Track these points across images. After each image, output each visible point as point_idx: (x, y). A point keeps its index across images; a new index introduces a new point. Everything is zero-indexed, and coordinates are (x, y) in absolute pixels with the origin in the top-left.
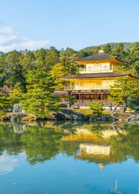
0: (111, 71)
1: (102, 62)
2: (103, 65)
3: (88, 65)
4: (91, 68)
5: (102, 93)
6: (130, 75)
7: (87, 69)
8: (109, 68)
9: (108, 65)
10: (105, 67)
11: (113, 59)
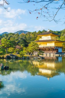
0: (51, 39)
1: (48, 35)
2: (48, 36)
3: (42, 37)
4: (44, 38)
6: (57, 40)
8: (50, 38)
9: (50, 36)
10: (49, 37)
11: (51, 34)
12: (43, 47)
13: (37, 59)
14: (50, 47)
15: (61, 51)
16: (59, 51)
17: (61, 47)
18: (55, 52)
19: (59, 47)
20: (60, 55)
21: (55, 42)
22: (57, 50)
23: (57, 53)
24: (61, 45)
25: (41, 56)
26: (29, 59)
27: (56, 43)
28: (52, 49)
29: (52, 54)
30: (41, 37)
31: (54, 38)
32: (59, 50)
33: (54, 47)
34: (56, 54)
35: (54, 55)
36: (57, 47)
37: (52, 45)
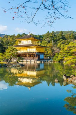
0: (32, 44)
1: (28, 40)
2: (29, 41)
3: (22, 41)
4: (24, 42)
5: (27, 54)
6: (38, 45)
7: (22, 43)
9: (31, 41)
10: (29, 42)
11: (32, 38)
12: (23, 53)
13: (16, 66)
14: (31, 53)
15: (43, 58)
16: (41, 58)
17: (42, 53)
18: (37, 58)
19: (40, 53)
20: (41, 62)
21: (36, 47)
22: (39, 56)
23: (39, 59)
24: (43, 50)
25: (21, 63)
26: (6, 66)
27: (38, 49)
28: (33, 55)
29: (33, 61)
30: (20, 42)
31: (35, 43)
32: (41, 56)
33: (35, 53)
34: (37, 60)
35: (35, 62)
36: (38, 53)
37: (33, 50)
